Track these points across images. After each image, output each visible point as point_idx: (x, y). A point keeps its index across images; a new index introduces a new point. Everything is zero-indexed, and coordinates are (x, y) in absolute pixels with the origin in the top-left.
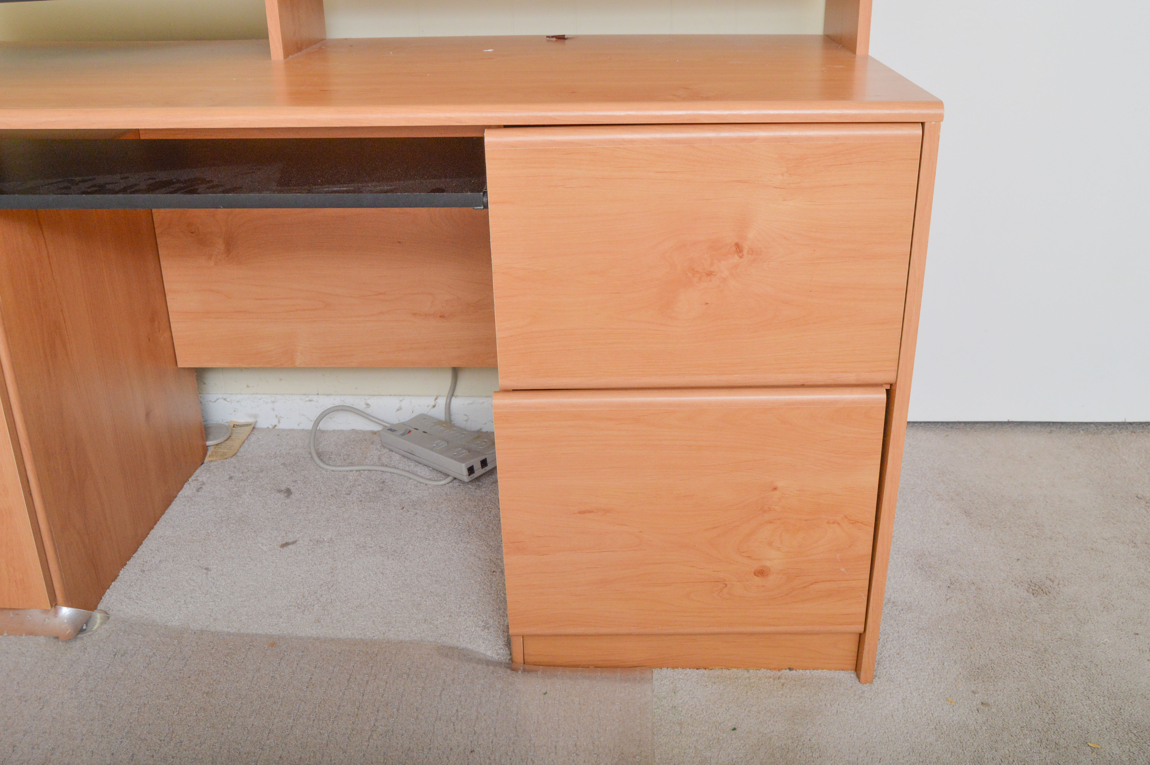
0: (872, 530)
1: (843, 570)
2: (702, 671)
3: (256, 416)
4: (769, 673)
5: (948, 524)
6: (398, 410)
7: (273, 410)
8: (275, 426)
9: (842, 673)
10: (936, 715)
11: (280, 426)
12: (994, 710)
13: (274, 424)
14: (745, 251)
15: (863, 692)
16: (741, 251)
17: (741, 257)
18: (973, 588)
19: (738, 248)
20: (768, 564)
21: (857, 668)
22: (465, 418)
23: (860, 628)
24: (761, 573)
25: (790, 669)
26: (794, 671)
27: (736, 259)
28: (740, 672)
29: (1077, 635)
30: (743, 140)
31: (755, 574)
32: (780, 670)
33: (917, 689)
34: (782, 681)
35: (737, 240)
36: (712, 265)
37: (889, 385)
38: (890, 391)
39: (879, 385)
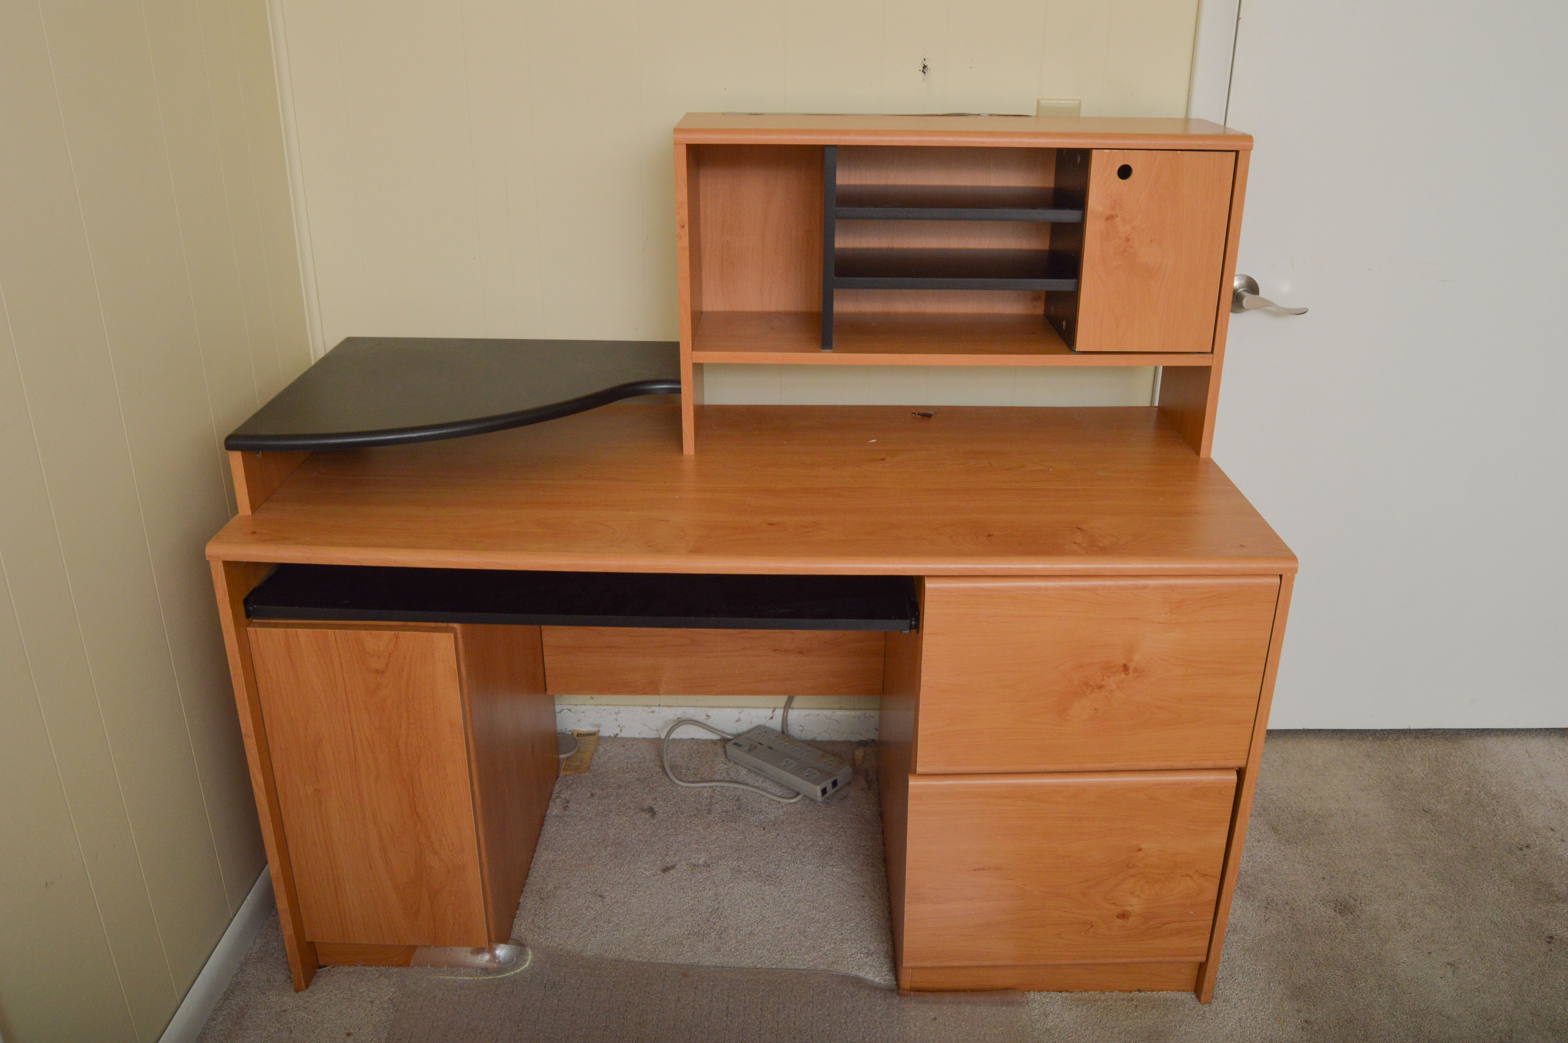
0: (1218, 881)
1: (1192, 913)
2: (1064, 994)
3: (599, 726)
4: (1123, 995)
5: (1259, 841)
6: (737, 721)
7: (616, 720)
8: (617, 734)
9: (1184, 995)
10: (1268, 1033)
11: (622, 735)
12: (1316, 1028)
13: (615, 733)
14: (1131, 670)
15: (1204, 1012)
16: (1128, 670)
17: (1127, 675)
18: (1288, 908)
19: (1125, 668)
20: (1129, 909)
21: (1198, 989)
22: (801, 728)
23: (1203, 959)
24: (1123, 916)
25: (1140, 991)
26: (1143, 993)
27: (1123, 676)
28: (1096, 995)
29: (1380, 954)
30: (1136, 588)
31: (1118, 917)
32: (1130, 992)
33: (1250, 1010)
34: (1135, 1003)
35: (1125, 662)
36: (1103, 680)
37: (1240, 768)
38: (1241, 773)
39: (1230, 768)
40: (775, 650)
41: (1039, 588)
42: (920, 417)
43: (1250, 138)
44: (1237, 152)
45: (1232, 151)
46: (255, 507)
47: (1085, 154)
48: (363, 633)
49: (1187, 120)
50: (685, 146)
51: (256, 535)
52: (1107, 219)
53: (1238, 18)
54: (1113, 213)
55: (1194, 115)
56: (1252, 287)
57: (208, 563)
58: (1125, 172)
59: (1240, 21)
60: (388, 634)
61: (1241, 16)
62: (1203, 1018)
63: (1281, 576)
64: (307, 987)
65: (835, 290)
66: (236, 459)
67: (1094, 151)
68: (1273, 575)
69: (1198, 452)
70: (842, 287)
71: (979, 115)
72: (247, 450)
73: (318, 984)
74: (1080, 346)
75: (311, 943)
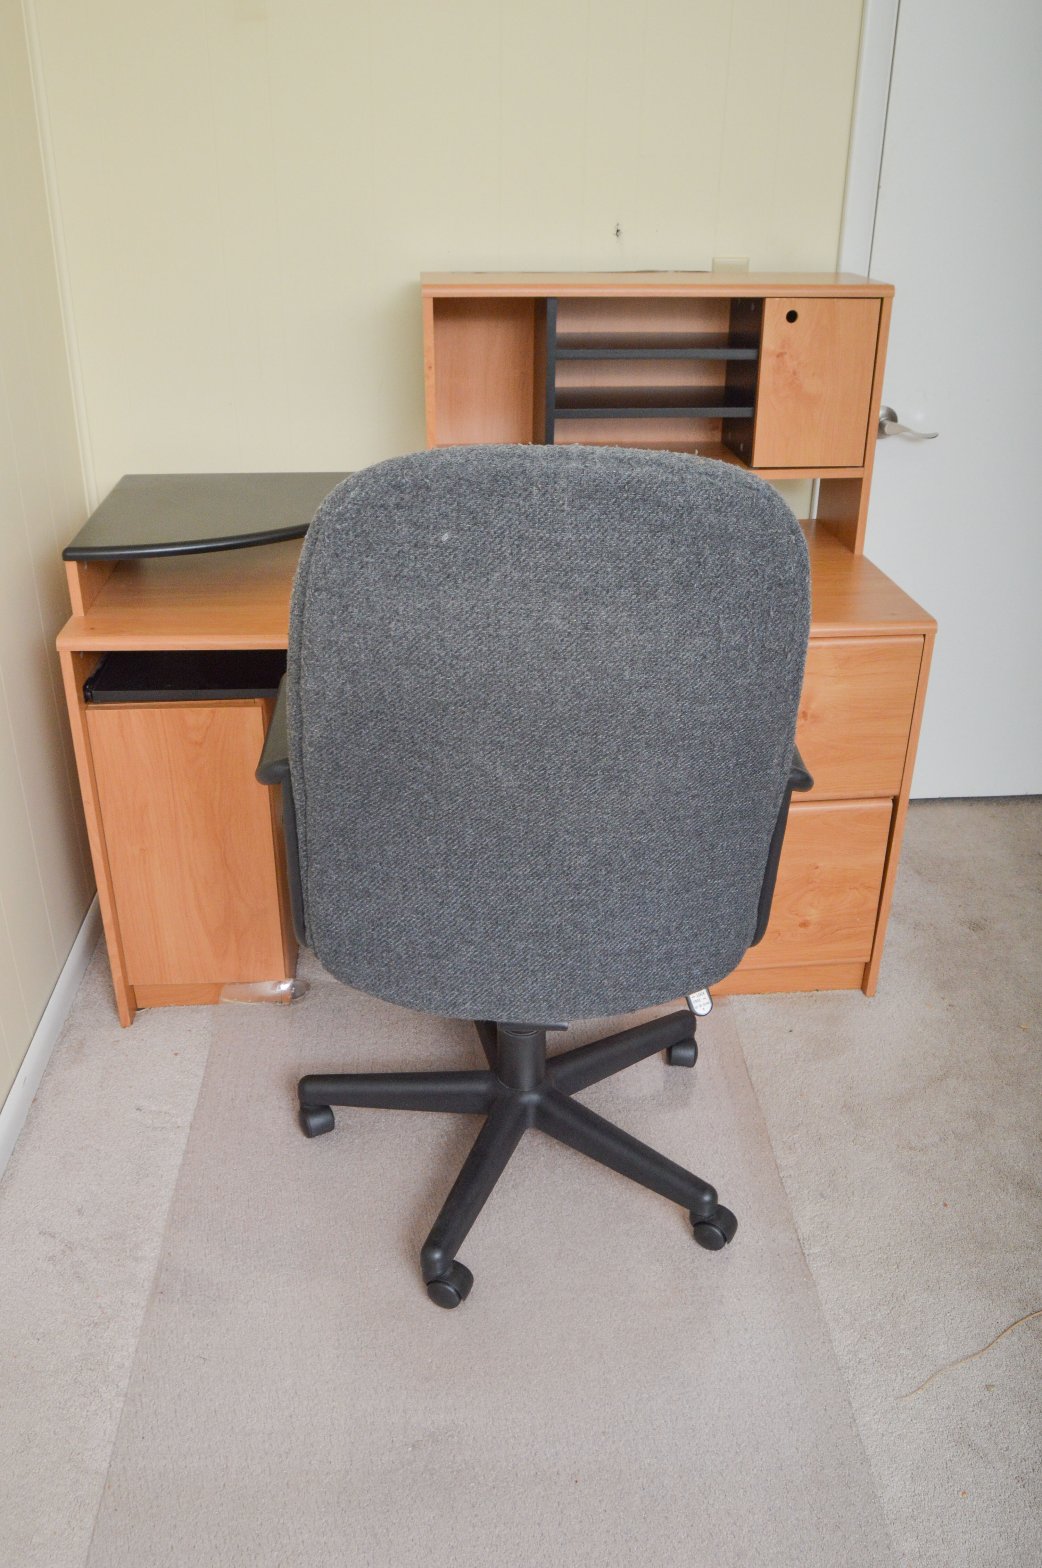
0: (879, 892)
1: (858, 920)
2: (757, 996)
4: (803, 994)
5: (906, 882)
9: (853, 991)
10: (921, 1014)
12: (957, 1009)
14: (809, 716)
15: (871, 1003)
16: (806, 716)
17: (806, 720)
18: (932, 928)
19: (804, 715)
20: (809, 918)
21: (864, 988)
23: (867, 959)
24: (804, 925)
25: (817, 990)
26: (820, 992)
27: (802, 721)
28: (784, 995)
29: (1007, 957)
31: (800, 926)
32: (810, 991)
33: (906, 998)
34: (814, 998)
35: (804, 710)
37: (895, 797)
38: (895, 800)
39: (888, 797)
43: (891, 288)
44: (882, 299)
45: (877, 298)
46: (87, 608)
47: (759, 303)
48: (185, 711)
49: (837, 274)
50: (432, 299)
51: (92, 630)
52: (778, 356)
53: (879, 187)
54: (782, 351)
56: (892, 416)
57: (58, 652)
58: (792, 317)
59: (881, 190)
60: (207, 710)
61: (881, 184)
62: (869, 1006)
63: (924, 636)
64: (132, 1023)
65: (556, 420)
66: (72, 568)
67: (766, 299)
68: (919, 635)
69: (853, 551)
70: (561, 417)
71: (666, 271)
72: (80, 560)
73: (140, 1021)
74: (757, 463)
75: (132, 987)
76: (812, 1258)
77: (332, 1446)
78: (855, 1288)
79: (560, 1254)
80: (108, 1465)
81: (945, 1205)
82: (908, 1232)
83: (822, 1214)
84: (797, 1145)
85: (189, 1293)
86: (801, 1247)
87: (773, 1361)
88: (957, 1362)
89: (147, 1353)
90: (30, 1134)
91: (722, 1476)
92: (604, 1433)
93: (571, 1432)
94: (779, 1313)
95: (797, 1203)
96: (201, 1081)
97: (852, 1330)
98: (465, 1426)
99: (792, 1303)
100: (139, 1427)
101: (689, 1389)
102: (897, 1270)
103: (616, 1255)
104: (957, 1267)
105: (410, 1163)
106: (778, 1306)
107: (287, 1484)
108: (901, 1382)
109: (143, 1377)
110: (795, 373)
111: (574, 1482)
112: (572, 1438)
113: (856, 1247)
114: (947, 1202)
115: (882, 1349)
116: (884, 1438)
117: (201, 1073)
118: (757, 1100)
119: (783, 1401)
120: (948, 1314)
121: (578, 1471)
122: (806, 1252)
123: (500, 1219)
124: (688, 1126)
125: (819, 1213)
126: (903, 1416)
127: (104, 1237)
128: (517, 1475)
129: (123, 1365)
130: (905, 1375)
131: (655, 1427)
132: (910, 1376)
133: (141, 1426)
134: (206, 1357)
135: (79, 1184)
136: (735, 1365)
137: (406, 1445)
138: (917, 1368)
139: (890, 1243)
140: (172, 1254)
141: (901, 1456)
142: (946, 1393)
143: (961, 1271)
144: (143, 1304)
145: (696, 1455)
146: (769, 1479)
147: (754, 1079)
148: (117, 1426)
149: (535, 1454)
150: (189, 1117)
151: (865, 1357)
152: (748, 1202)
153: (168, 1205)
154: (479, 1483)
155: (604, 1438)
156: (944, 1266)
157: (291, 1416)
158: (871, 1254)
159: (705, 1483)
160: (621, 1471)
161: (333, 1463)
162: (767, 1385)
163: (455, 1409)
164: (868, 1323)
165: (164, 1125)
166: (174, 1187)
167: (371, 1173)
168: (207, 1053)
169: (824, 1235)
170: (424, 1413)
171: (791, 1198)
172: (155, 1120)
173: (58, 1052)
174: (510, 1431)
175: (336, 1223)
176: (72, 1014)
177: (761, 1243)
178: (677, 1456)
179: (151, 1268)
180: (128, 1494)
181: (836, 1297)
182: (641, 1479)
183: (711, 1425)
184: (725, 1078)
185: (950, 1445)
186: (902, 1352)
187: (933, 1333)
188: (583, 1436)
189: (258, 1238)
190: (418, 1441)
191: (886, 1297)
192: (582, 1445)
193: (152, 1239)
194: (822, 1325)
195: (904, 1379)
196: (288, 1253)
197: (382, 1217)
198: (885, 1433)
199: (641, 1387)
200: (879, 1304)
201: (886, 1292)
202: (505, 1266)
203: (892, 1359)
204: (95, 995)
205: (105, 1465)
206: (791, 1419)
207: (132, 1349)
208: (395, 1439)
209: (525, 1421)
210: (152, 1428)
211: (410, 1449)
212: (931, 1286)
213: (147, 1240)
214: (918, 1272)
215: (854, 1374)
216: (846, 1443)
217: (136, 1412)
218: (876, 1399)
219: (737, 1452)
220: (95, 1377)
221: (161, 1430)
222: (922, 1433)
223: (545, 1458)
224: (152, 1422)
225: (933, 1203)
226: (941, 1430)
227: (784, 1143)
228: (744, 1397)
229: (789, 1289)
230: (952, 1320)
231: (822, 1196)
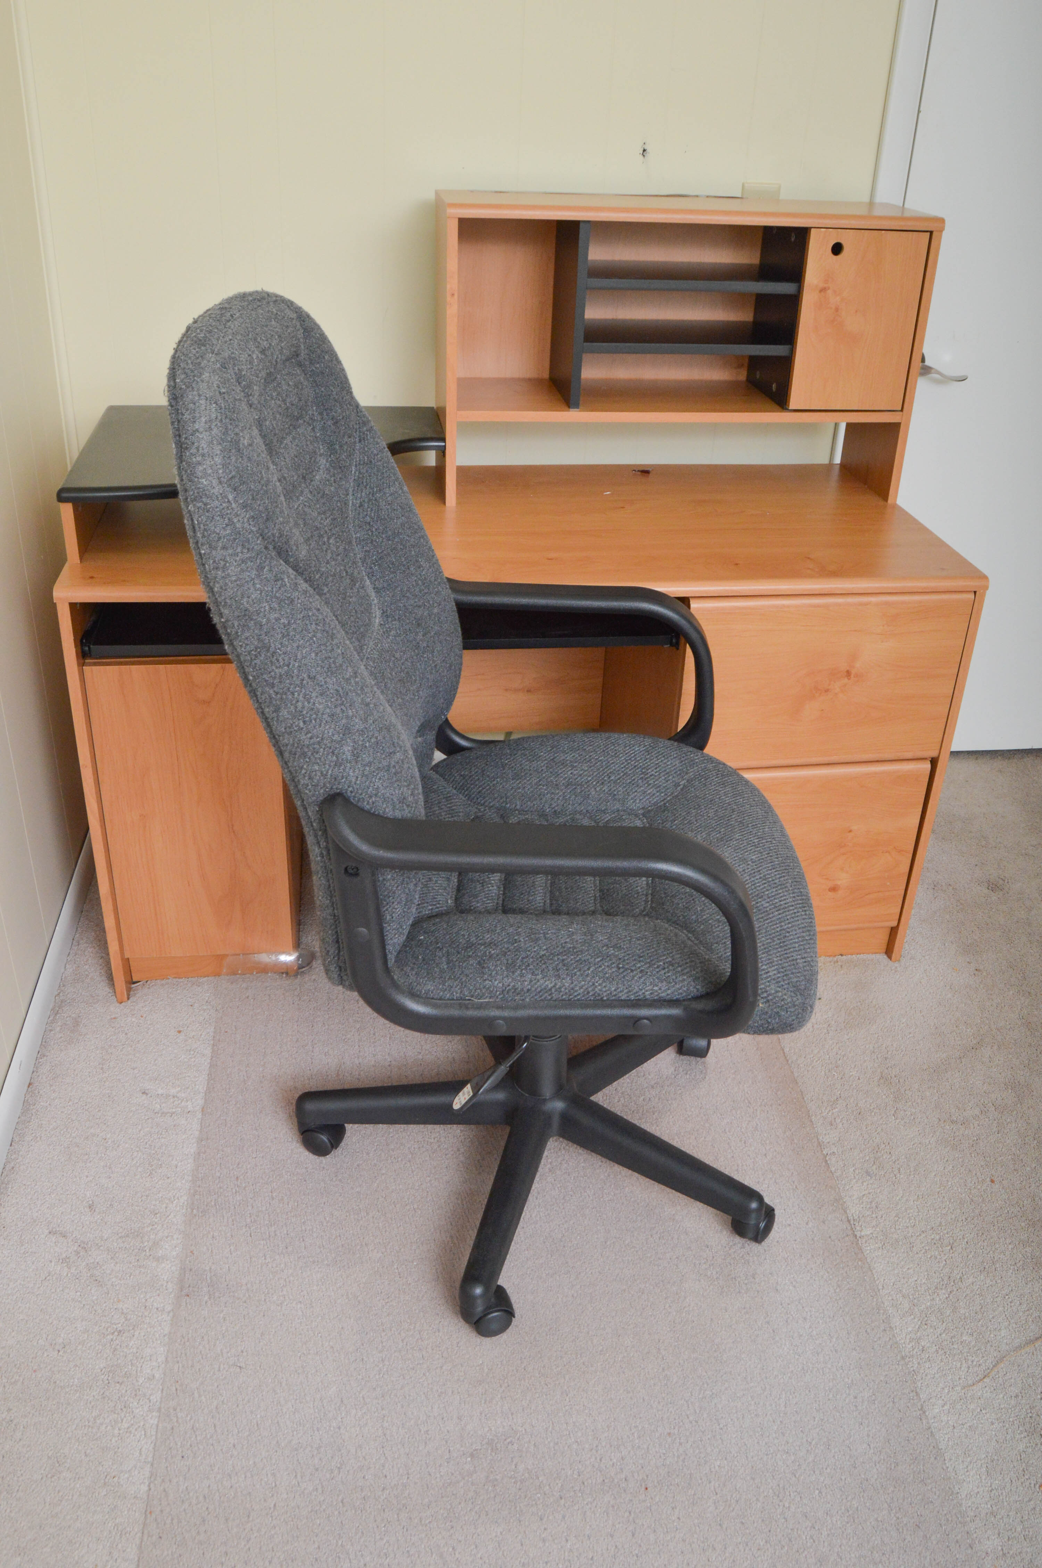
0: (911, 856)
1: (888, 884)
4: (828, 959)
9: (878, 956)
10: (949, 979)
14: (853, 675)
15: (896, 967)
16: (850, 675)
17: (849, 679)
18: (951, 888)
19: (848, 673)
20: (839, 883)
21: (889, 952)
23: (895, 924)
24: (834, 889)
26: (844, 957)
27: (846, 680)
29: (1028, 919)
30: (861, 604)
31: (829, 890)
32: (834, 956)
33: (932, 963)
34: (840, 963)
35: (848, 668)
36: (829, 685)
37: (934, 756)
38: (934, 762)
39: (926, 759)
40: (506, 690)
41: (784, 606)
42: (639, 473)
43: (942, 221)
44: (931, 233)
45: (927, 231)
46: (82, 553)
47: (802, 234)
48: (193, 667)
49: (871, 204)
50: (457, 220)
51: (90, 579)
52: (821, 291)
53: (919, 112)
54: (826, 285)
55: (878, 199)
57: (55, 604)
58: (837, 249)
59: (920, 114)
60: (216, 666)
61: (921, 109)
62: (896, 971)
63: (975, 592)
64: (128, 999)
65: (584, 356)
66: (67, 510)
67: (812, 229)
68: (968, 592)
69: (885, 500)
70: (592, 352)
71: (697, 196)
72: (75, 501)
73: (137, 995)
74: (793, 405)
75: (128, 959)
76: (864, 1240)
77: (386, 1458)
78: (911, 1271)
79: (606, 1242)
80: (146, 1488)
81: (992, 1181)
82: (959, 1211)
83: (869, 1193)
84: (838, 1121)
85: (217, 1294)
86: (852, 1229)
87: (836, 1351)
88: (1020, 1347)
89: (178, 1362)
90: (29, 1122)
91: (795, 1476)
92: (669, 1434)
93: (636, 1435)
94: (836, 1299)
95: (843, 1182)
96: (209, 1061)
97: (912, 1317)
98: (524, 1431)
99: (849, 1289)
100: (177, 1444)
101: (752, 1384)
102: (951, 1251)
103: (663, 1242)
104: (1010, 1246)
105: (439, 1146)
106: (835, 1292)
107: (342, 1502)
108: (966, 1370)
109: (176, 1390)
110: (837, 310)
111: (643, 1489)
112: (637, 1441)
113: (907, 1227)
114: (995, 1179)
115: (944, 1335)
116: (955, 1430)
117: (208, 1052)
118: (792, 1072)
119: (849, 1394)
120: (1007, 1297)
121: (647, 1476)
122: (858, 1234)
123: (539, 1205)
124: (725, 1102)
125: (866, 1192)
126: (972, 1407)
127: (120, 1235)
128: (583, 1483)
129: (154, 1376)
130: (970, 1363)
131: (721, 1426)
132: (975, 1363)
133: (179, 1444)
134: (243, 1365)
135: (87, 1177)
136: (797, 1357)
137: (464, 1454)
138: (981, 1355)
139: (941, 1223)
140: (195, 1252)
141: (974, 1449)
142: (1013, 1380)
143: (1015, 1251)
144: (169, 1308)
145: (767, 1455)
146: (843, 1478)
147: (787, 1050)
148: (153, 1445)
149: (601, 1460)
150: (201, 1102)
151: (928, 1345)
152: (794, 1182)
153: (186, 1198)
154: (545, 1494)
155: (669, 1440)
156: (997, 1246)
157: (339, 1428)
158: (923, 1235)
159: (779, 1485)
160: (691, 1474)
161: (388, 1477)
162: (831, 1377)
163: (512, 1414)
164: (927, 1308)
165: (174, 1110)
166: (190, 1178)
167: (400, 1159)
168: (212, 1029)
169: (874, 1216)
170: (480, 1419)
171: (837, 1177)
172: (164, 1105)
173: (51, 1031)
174: (572, 1436)
175: (368, 1214)
176: (63, 988)
177: (810, 1224)
178: (747, 1457)
179: (174, 1268)
180: (172, 1520)
181: (893, 1281)
182: (713, 1482)
183: (779, 1423)
184: (757, 1049)
185: (1022, 1436)
186: (964, 1338)
187: (993, 1318)
188: (648, 1438)
189: (285, 1232)
190: (476, 1450)
191: (943, 1280)
192: (648, 1448)
193: (172, 1236)
194: (882, 1311)
195: (969, 1367)
196: (320, 1247)
197: (416, 1206)
198: (955, 1425)
199: (703, 1384)
200: (937, 1288)
201: (942, 1275)
202: (549, 1256)
203: (956, 1346)
204: (87, 967)
205: (144, 1488)
206: (859, 1413)
207: (161, 1359)
208: (452, 1449)
209: (587, 1424)
210: (191, 1446)
211: (469, 1459)
212: (987, 1267)
213: (167, 1237)
214: (973, 1253)
215: (919, 1363)
216: (917, 1437)
217: (172, 1429)
218: (943, 1389)
219: (808, 1451)
220: (124, 1391)
221: (201, 1447)
222: (992, 1424)
223: (611, 1463)
224: (190, 1438)
225: (980, 1179)
226: (1011, 1420)
227: (825, 1118)
228: (809, 1391)
229: (845, 1274)
230: (1011, 1302)
231: (868, 1173)
